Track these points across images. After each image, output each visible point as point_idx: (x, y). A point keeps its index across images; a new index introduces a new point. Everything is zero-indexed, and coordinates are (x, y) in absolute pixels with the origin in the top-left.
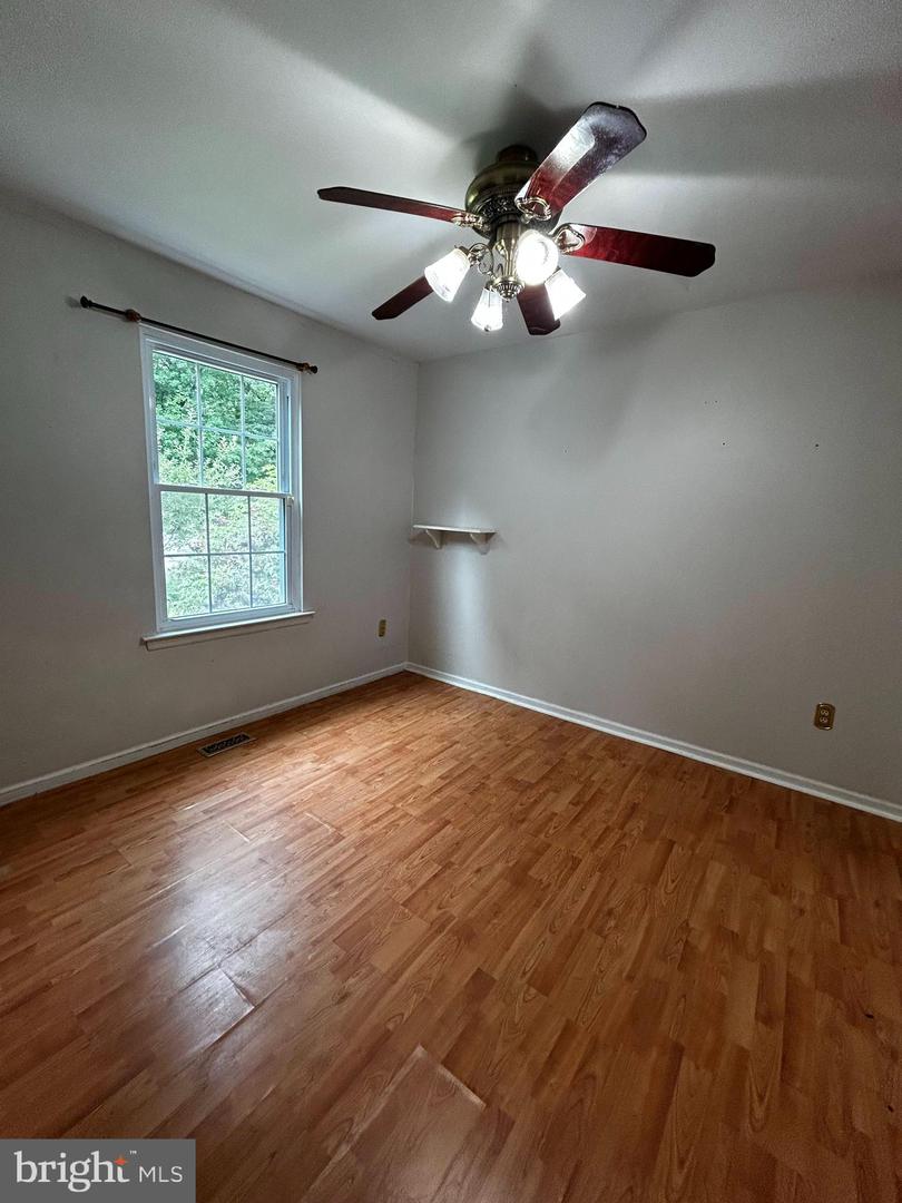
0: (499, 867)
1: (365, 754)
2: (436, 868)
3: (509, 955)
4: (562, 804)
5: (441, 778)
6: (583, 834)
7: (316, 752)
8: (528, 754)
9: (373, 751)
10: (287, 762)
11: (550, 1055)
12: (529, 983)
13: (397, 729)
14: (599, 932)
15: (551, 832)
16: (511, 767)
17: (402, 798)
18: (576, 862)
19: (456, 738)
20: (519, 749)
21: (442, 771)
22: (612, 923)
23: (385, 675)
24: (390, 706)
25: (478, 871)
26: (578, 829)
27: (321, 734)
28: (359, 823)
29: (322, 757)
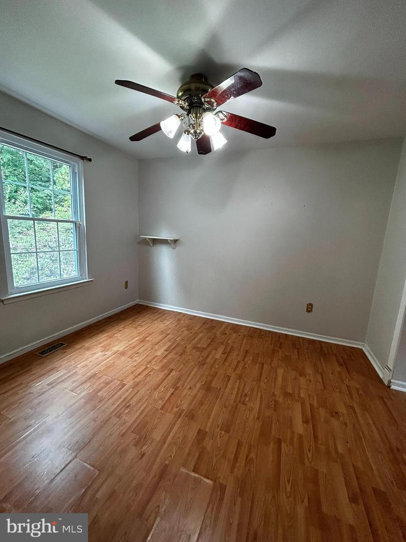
0: (198, 385)
1: (127, 345)
2: (172, 390)
3: (211, 420)
4: (218, 355)
5: (166, 351)
6: (229, 366)
7: (101, 347)
8: (201, 335)
9: (130, 343)
10: (88, 353)
11: (235, 456)
12: (221, 429)
13: (140, 331)
14: (243, 403)
15: (217, 366)
16: (194, 342)
17: (150, 362)
18: (229, 377)
19: (168, 332)
20: (196, 334)
21: (165, 348)
22: (247, 399)
23: (128, 307)
24: (134, 321)
25: (190, 388)
26: (227, 364)
27: (103, 338)
28: (131, 377)
29: (105, 349)
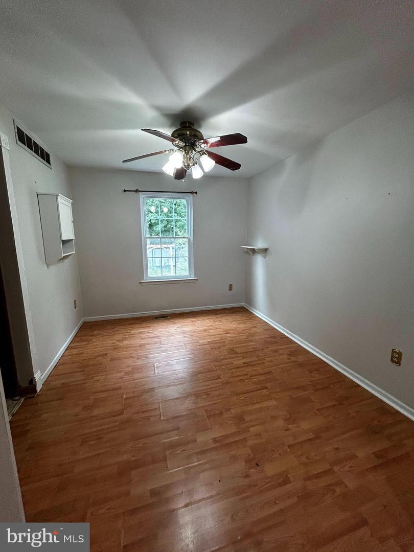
1: (194, 329)
5: (208, 342)
6: (233, 373)
7: (181, 325)
8: (252, 343)
9: (197, 329)
13: (214, 324)
15: (223, 368)
16: (238, 345)
18: (218, 378)
19: (230, 332)
20: (250, 341)
21: (211, 340)
23: (231, 307)
24: (221, 317)
27: (189, 321)
